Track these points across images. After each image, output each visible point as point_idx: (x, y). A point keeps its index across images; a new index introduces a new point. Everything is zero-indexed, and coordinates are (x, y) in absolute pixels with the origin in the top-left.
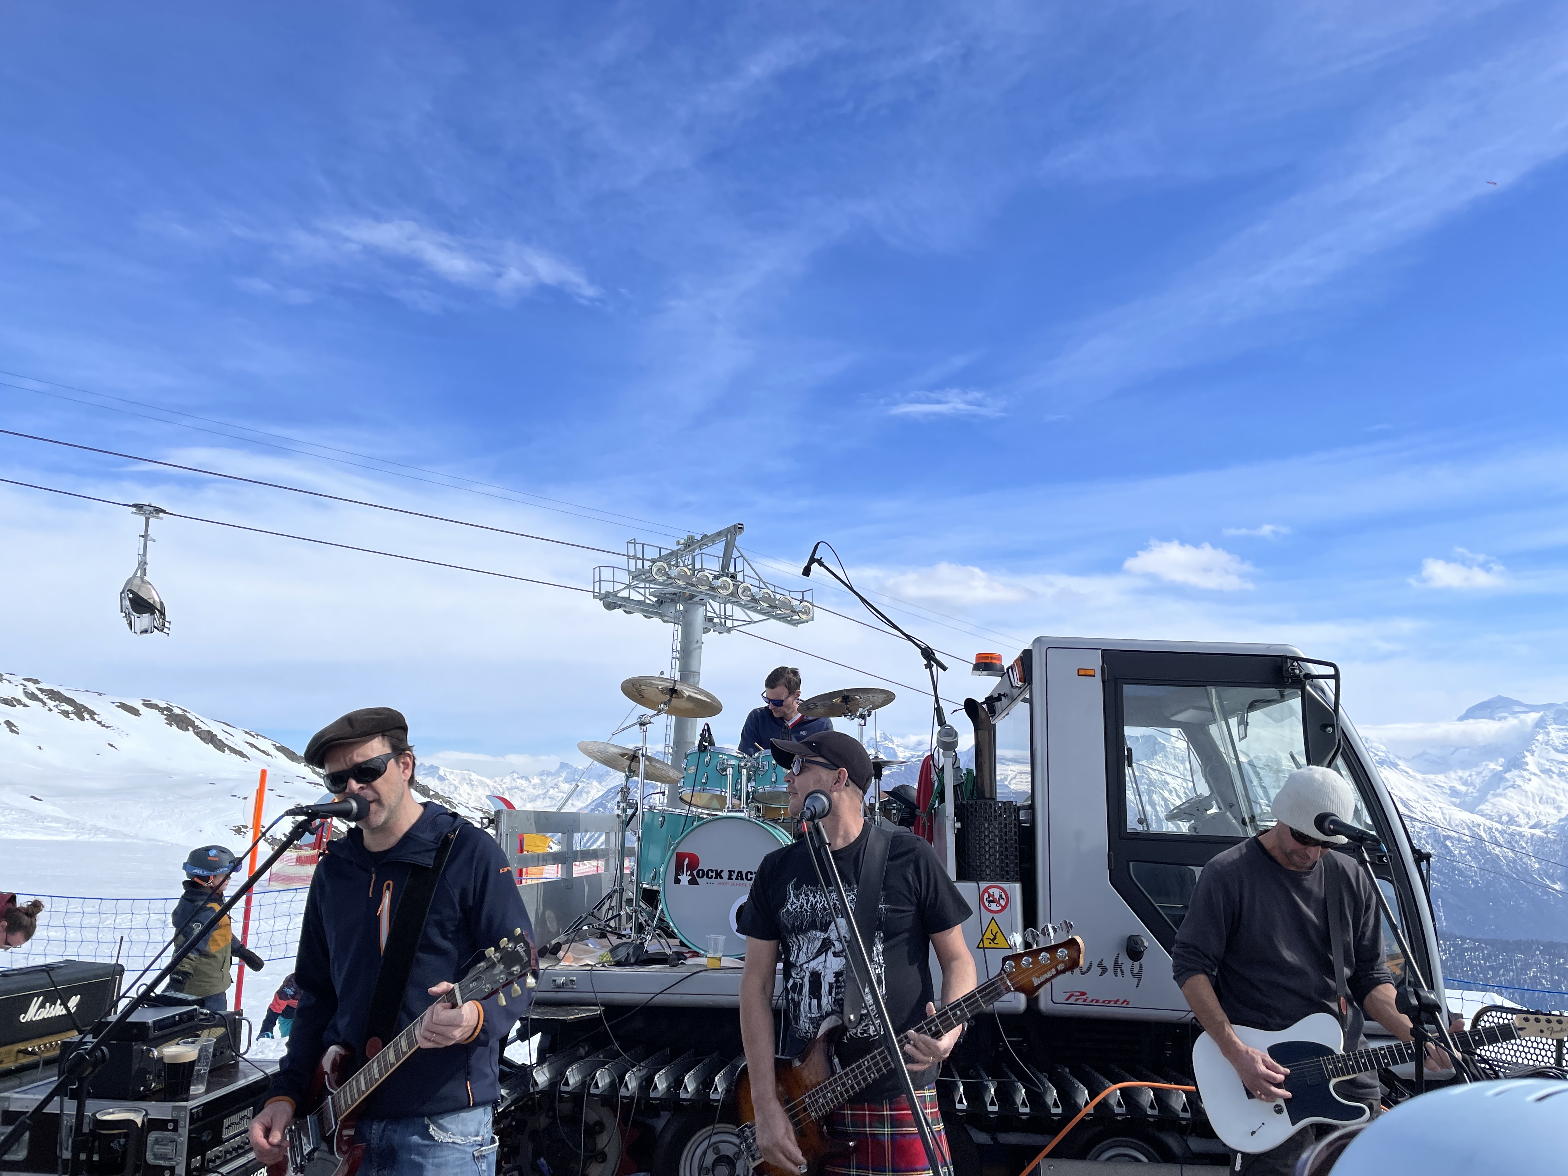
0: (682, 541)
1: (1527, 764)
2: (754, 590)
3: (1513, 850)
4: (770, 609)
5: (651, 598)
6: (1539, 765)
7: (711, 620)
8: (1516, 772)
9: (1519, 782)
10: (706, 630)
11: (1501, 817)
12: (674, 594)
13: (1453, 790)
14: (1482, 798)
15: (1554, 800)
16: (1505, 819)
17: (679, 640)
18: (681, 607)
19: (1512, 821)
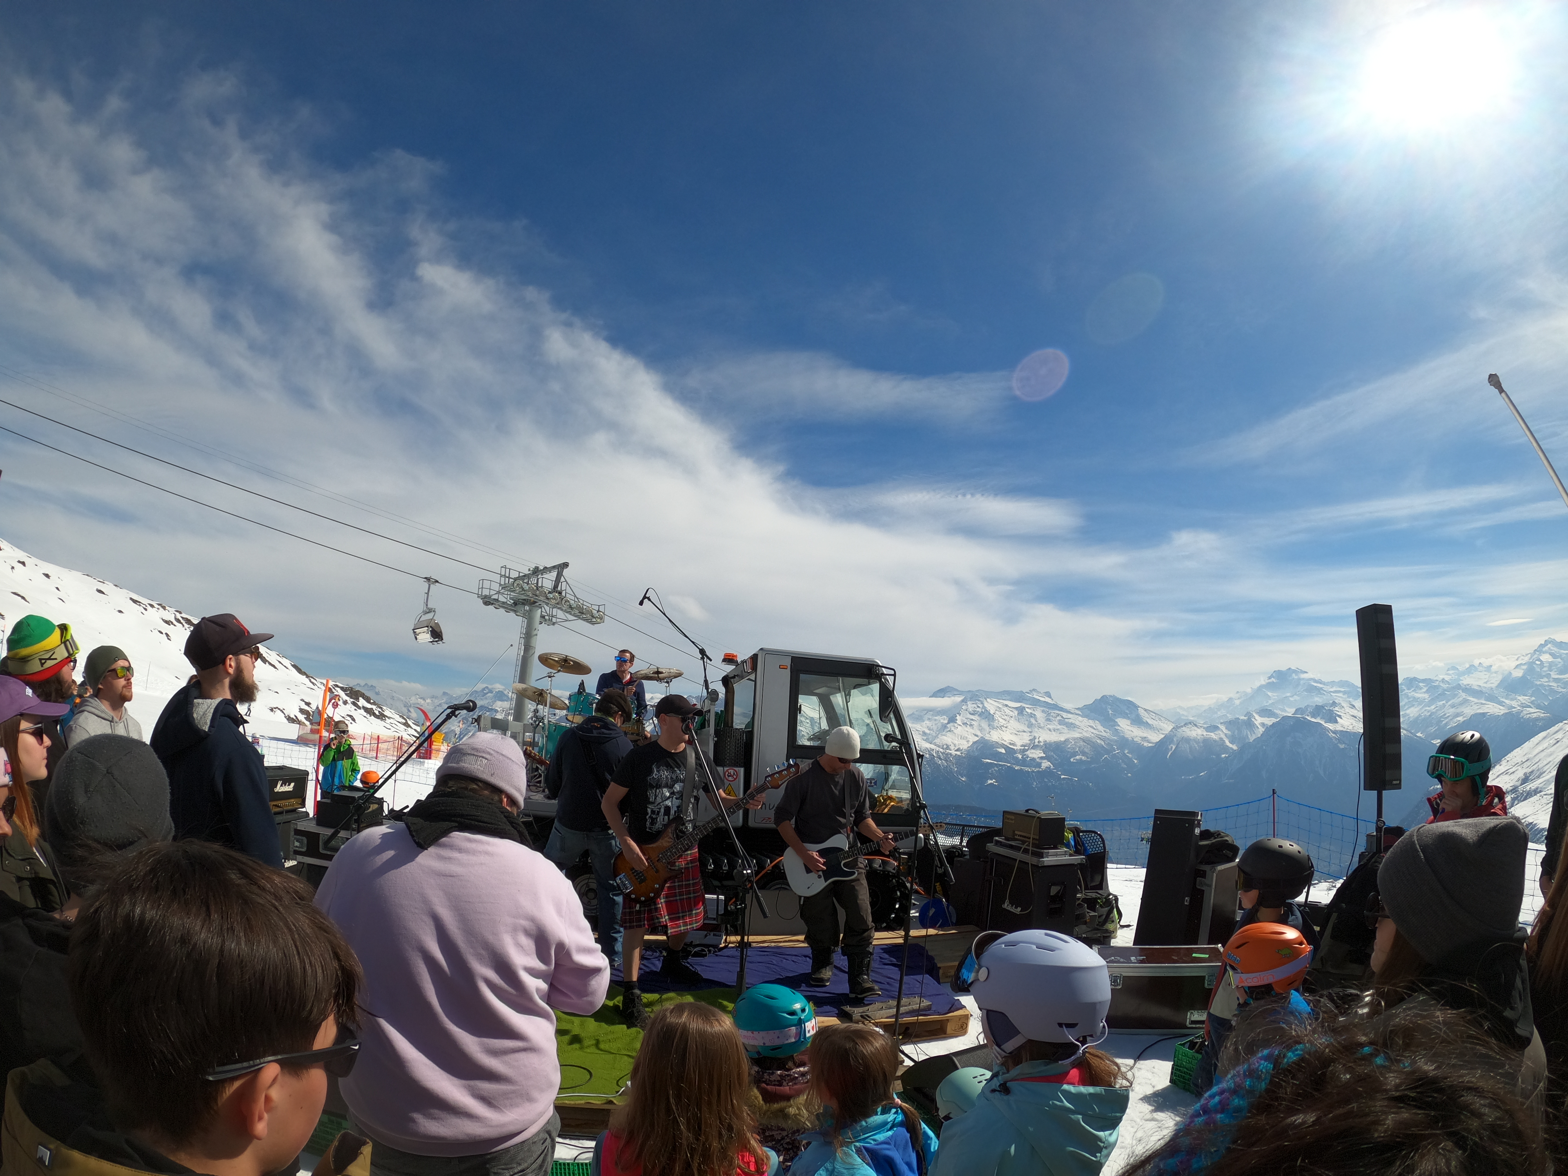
0: (532, 569)
1: (957, 720)
2: (572, 602)
3: (946, 761)
5: (511, 601)
6: (962, 720)
7: (544, 617)
8: (951, 724)
9: (953, 729)
10: (541, 623)
11: (943, 746)
12: (525, 600)
13: (925, 732)
14: (936, 737)
15: (967, 737)
16: (945, 746)
17: (525, 627)
19: (948, 747)
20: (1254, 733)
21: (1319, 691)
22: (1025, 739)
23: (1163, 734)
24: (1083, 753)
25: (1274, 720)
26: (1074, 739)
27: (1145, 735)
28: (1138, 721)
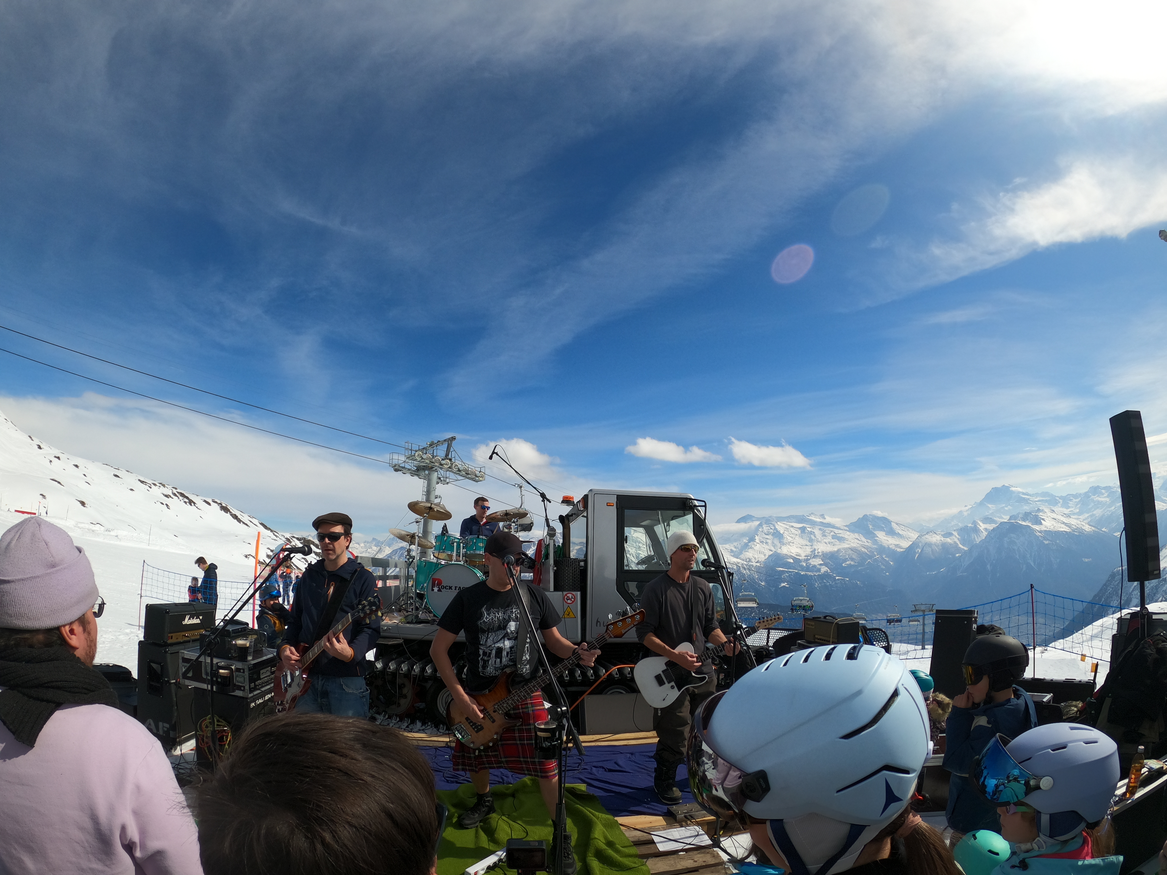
0: (428, 443)
1: (756, 539)
2: (460, 466)
3: (750, 571)
4: (466, 475)
5: (414, 467)
6: (759, 540)
7: (440, 478)
8: (752, 543)
9: (753, 546)
10: (438, 483)
11: (746, 559)
12: (424, 466)
13: (731, 550)
14: (741, 553)
15: (764, 552)
16: (748, 560)
17: (426, 487)
18: (427, 472)
19: (750, 561)
20: (980, 536)
21: (1026, 501)
22: (808, 550)
23: (911, 541)
24: (852, 559)
25: (994, 526)
26: (844, 549)
27: (897, 543)
28: (891, 532)
